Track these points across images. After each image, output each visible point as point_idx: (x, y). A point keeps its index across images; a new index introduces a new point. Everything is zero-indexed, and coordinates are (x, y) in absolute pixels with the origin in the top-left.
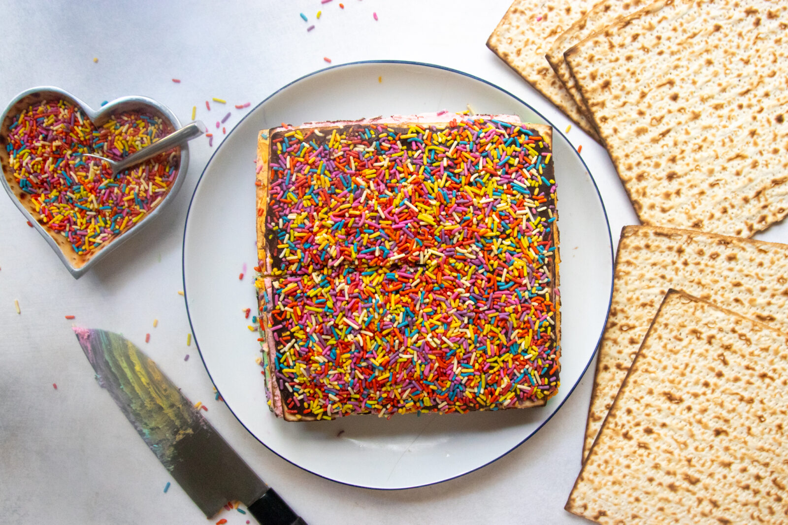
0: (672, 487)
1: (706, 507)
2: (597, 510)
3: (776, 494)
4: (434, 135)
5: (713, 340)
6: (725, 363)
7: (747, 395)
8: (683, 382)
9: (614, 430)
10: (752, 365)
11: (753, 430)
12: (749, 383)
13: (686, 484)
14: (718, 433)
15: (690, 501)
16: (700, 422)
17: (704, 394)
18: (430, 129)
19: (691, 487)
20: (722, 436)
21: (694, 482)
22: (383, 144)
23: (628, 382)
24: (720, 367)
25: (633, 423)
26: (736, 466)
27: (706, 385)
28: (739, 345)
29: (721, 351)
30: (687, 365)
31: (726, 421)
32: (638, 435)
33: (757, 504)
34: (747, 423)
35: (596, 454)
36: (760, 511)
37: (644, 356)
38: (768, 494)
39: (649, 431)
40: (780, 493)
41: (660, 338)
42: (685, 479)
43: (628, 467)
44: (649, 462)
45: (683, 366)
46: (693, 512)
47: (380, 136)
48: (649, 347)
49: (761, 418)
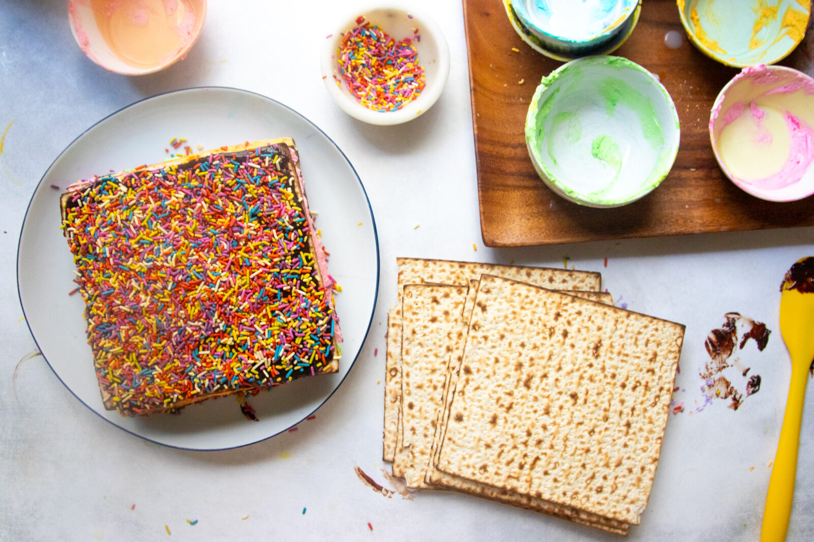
0: (520, 366)
1: (507, 401)
2: (488, 304)
3: (526, 463)
4: (308, 275)
5: (650, 373)
6: (634, 388)
7: (611, 414)
8: (613, 356)
9: (560, 303)
10: (636, 413)
11: (582, 427)
12: (621, 413)
13: (524, 377)
14: (574, 396)
15: (510, 384)
16: (581, 378)
17: (605, 376)
18: (313, 270)
19: (522, 383)
20: (572, 401)
21: (527, 385)
22: (293, 234)
23: (604, 308)
24: (630, 385)
25: (570, 318)
26: (547, 420)
27: (614, 376)
28: (651, 396)
29: (643, 383)
30: (627, 355)
31: (585, 401)
32: (560, 326)
33: (515, 447)
34: (586, 421)
35: (537, 292)
36: (509, 451)
37: (628, 316)
38: (525, 456)
39: (565, 334)
40: (527, 466)
41: (646, 327)
42: (528, 375)
43: (532, 322)
44: (538, 340)
45: (626, 352)
46: (499, 389)
47: (299, 231)
48: (637, 319)
49: (592, 432)
